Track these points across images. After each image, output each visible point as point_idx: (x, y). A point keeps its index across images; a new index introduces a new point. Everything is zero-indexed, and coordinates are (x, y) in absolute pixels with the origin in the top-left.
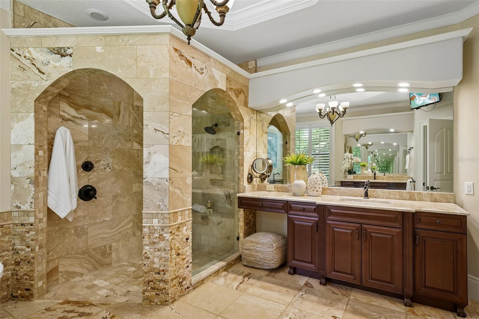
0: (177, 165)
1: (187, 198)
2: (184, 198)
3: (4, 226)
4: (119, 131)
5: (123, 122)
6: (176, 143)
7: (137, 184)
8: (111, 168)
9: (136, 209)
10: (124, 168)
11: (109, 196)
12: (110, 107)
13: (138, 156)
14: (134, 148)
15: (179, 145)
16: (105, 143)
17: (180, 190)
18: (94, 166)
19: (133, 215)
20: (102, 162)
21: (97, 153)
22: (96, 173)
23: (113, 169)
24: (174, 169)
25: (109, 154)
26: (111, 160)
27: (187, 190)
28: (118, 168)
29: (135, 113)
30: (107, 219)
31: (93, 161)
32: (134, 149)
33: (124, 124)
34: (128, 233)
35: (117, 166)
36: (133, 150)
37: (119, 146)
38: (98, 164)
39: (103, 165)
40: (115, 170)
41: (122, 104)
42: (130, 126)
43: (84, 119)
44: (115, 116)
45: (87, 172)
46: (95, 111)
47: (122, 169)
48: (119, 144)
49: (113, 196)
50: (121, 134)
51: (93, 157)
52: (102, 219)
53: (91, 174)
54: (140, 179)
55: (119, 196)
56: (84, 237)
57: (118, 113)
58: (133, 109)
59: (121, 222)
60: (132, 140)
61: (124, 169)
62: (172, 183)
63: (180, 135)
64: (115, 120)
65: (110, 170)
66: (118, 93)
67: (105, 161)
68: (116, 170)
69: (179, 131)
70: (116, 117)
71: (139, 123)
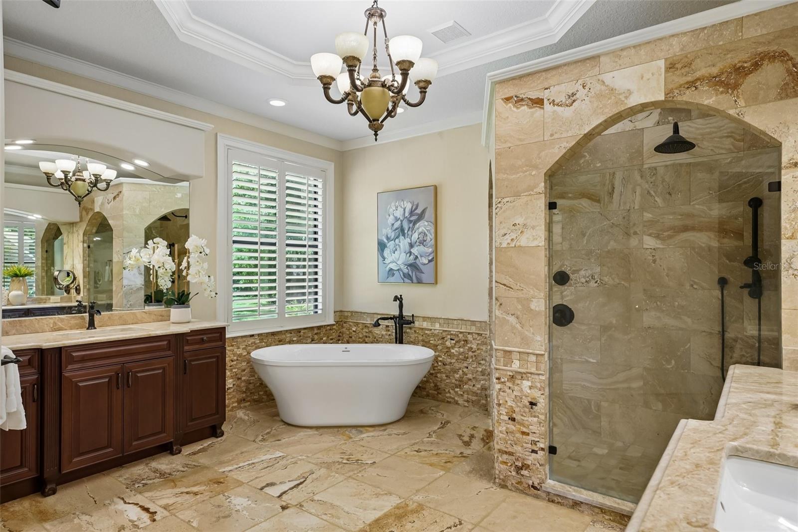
0: (510, 277)
1: (533, 334)
2: (526, 333)
3: (483, 335)
4: (612, 221)
5: (620, 204)
6: (508, 243)
7: (653, 313)
8: (597, 281)
9: (650, 359)
10: (623, 282)
11: (594, 325)
12: (595, 186)
13: (654, 261)
14: (645, 246)
15: (514, 246)
16: (586, 243)
17: (517, 318)
18: (571, 277)
19: (645, 369)
20: (582, 273)
21: (575, 260)
22: (573, 288)
23: (602, 283)
24: (504, 285)
25: (595, 260)
26: (598, 269)
27: (532, 321)
28: (611, 282)
29: (647, 182)
30: (591, 360)
31: (569, 270)
32: (644, 249)
33: (622, 208)
34: (632, 396)
35: (608, 278)
36: (644, 251)
37: (612, 245)
38: (576, 274)
39: (584, 277)
40: (605, 284)
41: (619, 176)
42: (636, 208)
43: (556, 213)
44: (604, 198)
45: (561, 287)
46: (570, 198)
47: (618, 284)
48: (612, 243)
49: (601, 326)
50: (616, 224)
51: (568, 265)
52: (583, 358)
53: (566, 289)
54: (658, 303)
55: (613, 329)
56: (558, 374)
57: (610, 191)
58: (642, 177)
59: (618, 373)
60: (638, 232)
61: (624, 285)
62: (501, 304)
63: (516, 230)
64: (604, 204)
65: (597, 284)
66: (610, 159)
67: (587, 270)
68: (607, 286)
69: (514, 223)
70: (606, 199)
71: (657, 199)
